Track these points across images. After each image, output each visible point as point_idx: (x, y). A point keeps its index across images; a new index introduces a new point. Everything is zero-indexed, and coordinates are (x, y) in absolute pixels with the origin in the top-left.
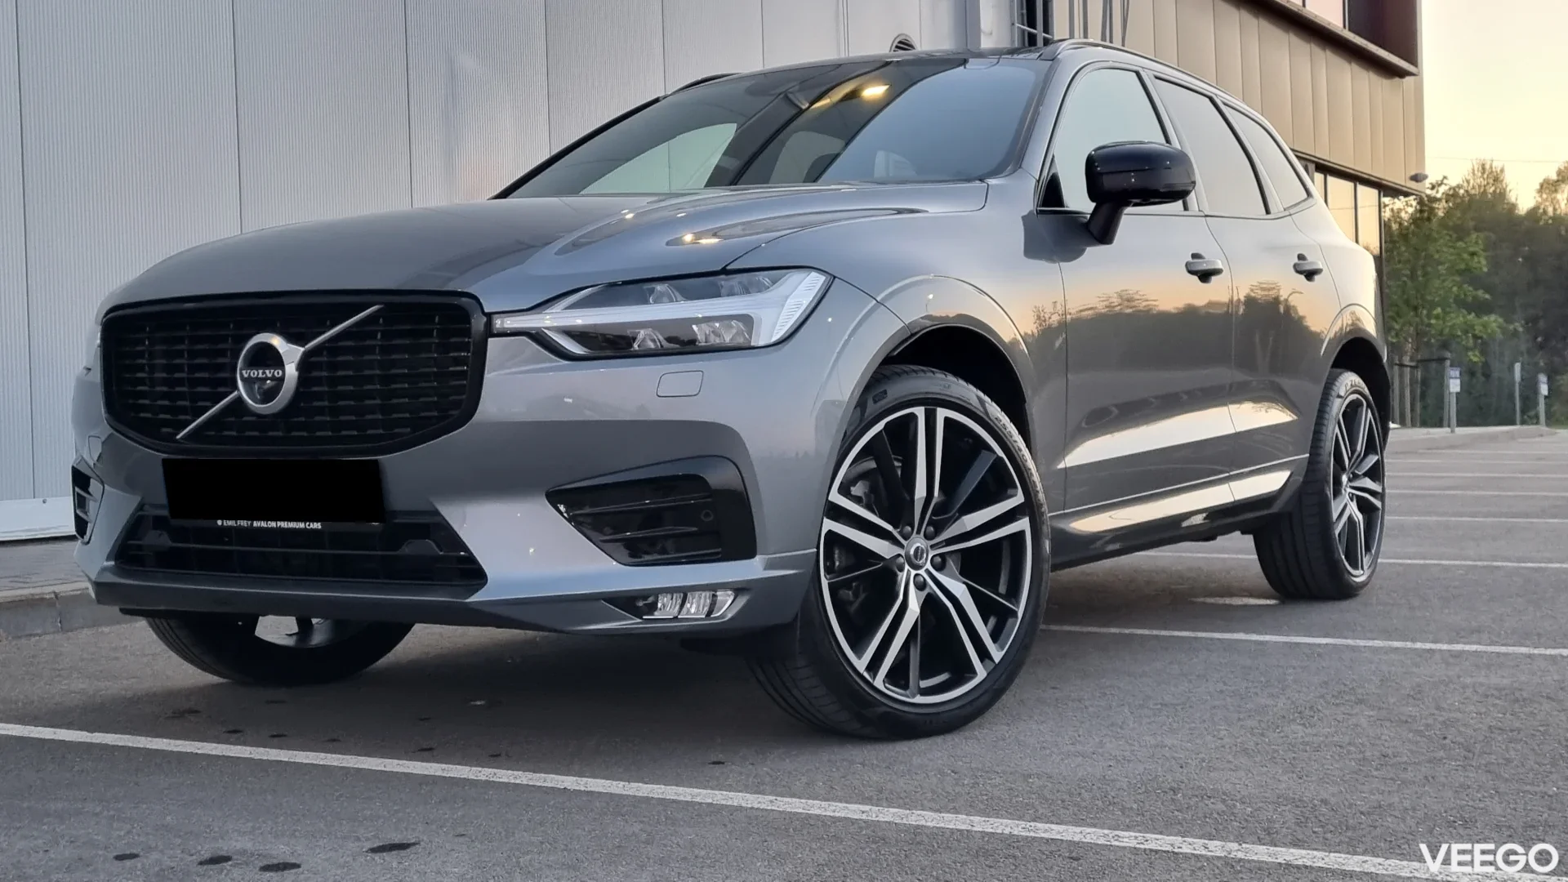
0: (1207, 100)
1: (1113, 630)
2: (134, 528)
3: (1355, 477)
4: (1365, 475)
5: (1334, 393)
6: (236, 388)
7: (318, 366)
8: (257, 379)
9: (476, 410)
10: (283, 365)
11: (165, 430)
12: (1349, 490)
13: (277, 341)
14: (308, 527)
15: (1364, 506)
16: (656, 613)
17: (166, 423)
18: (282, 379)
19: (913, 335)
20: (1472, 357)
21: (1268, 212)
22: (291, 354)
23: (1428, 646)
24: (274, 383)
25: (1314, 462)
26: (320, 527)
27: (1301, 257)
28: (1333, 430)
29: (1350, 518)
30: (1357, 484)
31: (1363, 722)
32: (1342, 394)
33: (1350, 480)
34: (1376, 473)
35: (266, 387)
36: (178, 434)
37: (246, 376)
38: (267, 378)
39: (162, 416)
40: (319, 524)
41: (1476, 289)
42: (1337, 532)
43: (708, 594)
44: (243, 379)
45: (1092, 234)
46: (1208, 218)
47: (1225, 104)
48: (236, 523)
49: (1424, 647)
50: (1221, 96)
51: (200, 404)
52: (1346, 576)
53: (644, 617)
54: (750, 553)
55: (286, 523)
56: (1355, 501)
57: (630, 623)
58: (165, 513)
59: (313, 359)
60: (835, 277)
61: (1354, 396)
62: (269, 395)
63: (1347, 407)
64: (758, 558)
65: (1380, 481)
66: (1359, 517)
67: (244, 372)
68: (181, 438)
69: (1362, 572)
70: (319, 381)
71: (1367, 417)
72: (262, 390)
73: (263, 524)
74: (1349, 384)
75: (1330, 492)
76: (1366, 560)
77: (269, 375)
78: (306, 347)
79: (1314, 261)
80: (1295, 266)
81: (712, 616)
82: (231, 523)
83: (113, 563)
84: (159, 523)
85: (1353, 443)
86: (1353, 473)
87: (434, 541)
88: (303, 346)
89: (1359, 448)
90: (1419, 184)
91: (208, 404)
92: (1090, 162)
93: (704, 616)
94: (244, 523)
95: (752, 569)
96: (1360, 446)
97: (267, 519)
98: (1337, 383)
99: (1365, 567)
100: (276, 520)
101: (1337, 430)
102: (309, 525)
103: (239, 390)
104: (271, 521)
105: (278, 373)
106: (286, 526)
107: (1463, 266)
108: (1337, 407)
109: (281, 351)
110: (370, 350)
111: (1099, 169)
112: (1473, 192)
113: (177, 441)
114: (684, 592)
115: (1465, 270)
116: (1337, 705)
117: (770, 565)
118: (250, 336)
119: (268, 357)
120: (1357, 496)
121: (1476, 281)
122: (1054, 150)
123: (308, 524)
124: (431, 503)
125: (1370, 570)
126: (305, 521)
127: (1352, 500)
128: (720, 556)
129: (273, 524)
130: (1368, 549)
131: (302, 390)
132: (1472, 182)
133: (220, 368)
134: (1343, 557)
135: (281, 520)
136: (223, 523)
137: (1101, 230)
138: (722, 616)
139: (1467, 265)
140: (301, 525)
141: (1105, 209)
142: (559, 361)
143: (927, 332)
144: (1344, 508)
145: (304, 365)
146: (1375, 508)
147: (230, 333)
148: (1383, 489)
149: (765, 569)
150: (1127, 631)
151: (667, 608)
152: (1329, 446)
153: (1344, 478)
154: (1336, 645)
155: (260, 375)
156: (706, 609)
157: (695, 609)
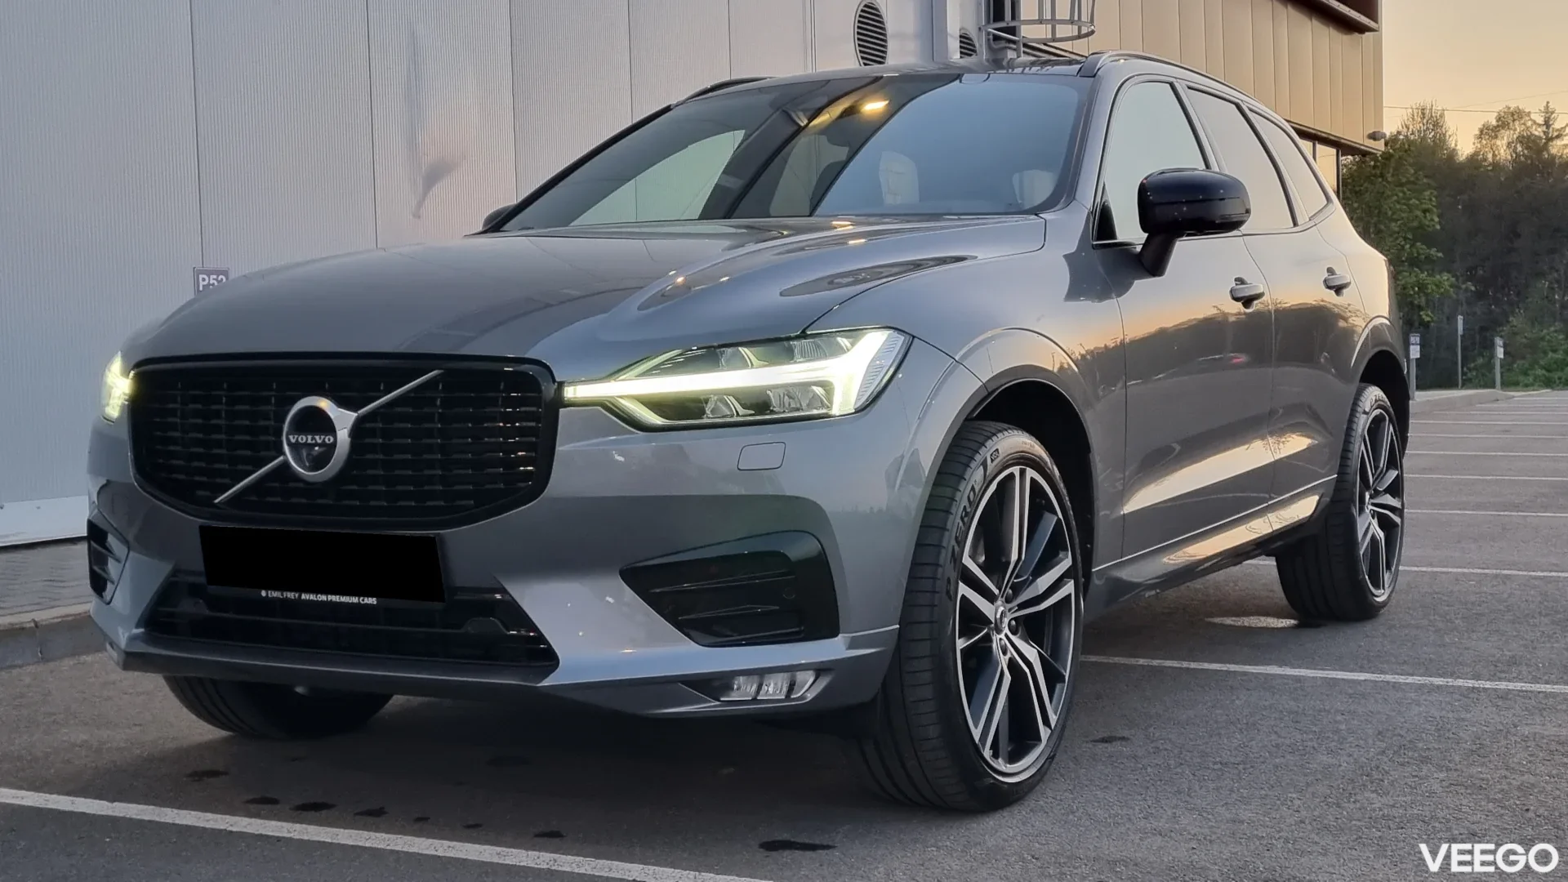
0: (1234, 106)
1: (1141, 661)
2: (167, 594)
3: (1376, 494)
4: (1387, 491)
5: (1359, 409)
6: (282, 453)
7: (373, 433)
8: (306, 444)
9: (547, 483)
10: (335, 432)
11: (200, 493)
12: (1370, 507)
13: (324, 404)
14: (362, 602)
15: (1385, 524)
16: (733, 694)
17: (201, 485)
18: (334, 445)
19: (990, 394)
20: (1424, 317)
21: (1295, 224)
22: (343, 419)
23: (1471, 683)
24: (322, 449)
25: (1341, 480)
26: (375, 603)
27: (1330, 271)
28: (1359, 448)
29: (1373, 537)
30: (1377, 501)
31: (1436, 787)
32: (1367, 410)
33: (1372, 497)
34: (1396, 489)
35: (315, 453)
36: (216, 498)
37: (293, 441)
38: (316, 444)
39: (197, 478)
40: (374, 599)
41: (1429, 248)
42: (1361, 553)
43: (786, 675)
44: (290, 444)
45: (1142, 264)
46: (1245, 237)
47: (1251, 110)
48: (282, 595)
49: (1466, 685)
50: (1247, 102)
51: (240, 467)
52: (1370, 596)
53: (722, 699)
54: (833, 632)
55: (338, 597)
56: (1376, 519)
57: (708, 706)
58: (202, 580)
59: (368, 425)
60: (914, 337)
61: (1378, 411)
62: (319, 462)
63: (1371, 424)
64: (840, 635)
65: (1399, 497)
66: (1381, 534)
67: (291, 437)
68: (219, 503)
69: (1383, 591)
70: (373, 448)
71: (1389, 430)
72: (310, 457)
73: (312, 597)
74: (1374, 399)
75: (1355, 512)
76: (1387, 576)
77: (319, 441)
78: (359, 412)
79: (1343, 274)
80: (1325, 281)
81: (792, 697)
82: (276, 594)
83: (141, 630)
84: (195, 591)
85: (1376, 459)
86: (1375, 490)
87: (499, 619)
88: (355, 411)
89: (1381, 465)
90: (1377, 142)
91: (250, 468)
92: (1143, 190)
93: (783, 697)
94: (291, 595)
95: (834, 649)
96: (1382, 463)
97: (317, 592)
98: (1362, 398)
99: (1386, 586)
100: (326, 593)
101: (1363, 447)
102: (363, 600)
103: (284, 454)
104: (322, 594)
105: (329, 439)
106: (338, 600)
107: (1415, 224)
108: (1362, 423)
109: (332, 416)
110: (430, 418)
111: (1151, 198)
112: (1412, 137)
113: (215, 506)
114: (761, 673)
115: (1418, 228)
116: (1402, 765)
117: (853, 645)
118: (299, 398)
119: (318, 422)
120: (1378, 512)
121: (1429, 239)
122: (1105, 177)
123: (361, 598)
124: (499, 582)
125: (1390, 589)
126: (359, 595)
127: (1373, 518)
128: (803, 635)
129: (323, 598)
130: (1389, 567)
131: (354, 457)
132: (1411, 127)
133: (265, 430)
134: (1367, 577)
135: (332, 594)
136: (267, 594)
137: (1152, 261)
138: (802, 697)
139: (1420, 222)
140: (355, 600)
141: (1158, 240)
142: (633, 433)
143: (1003, 390)
144: (1367, 526)
145: (357, 431)
146: (1395, 525)
147: (273, 393)
148: (1403, 505)
149: (847, 649)
150: (1156, 663)
151: (744, 690)
152: (1355, 463)
153: (1367, 496)
154: (1376, 681)
155: (309, 441)
156: (785, 690)
157: (774, 690)
